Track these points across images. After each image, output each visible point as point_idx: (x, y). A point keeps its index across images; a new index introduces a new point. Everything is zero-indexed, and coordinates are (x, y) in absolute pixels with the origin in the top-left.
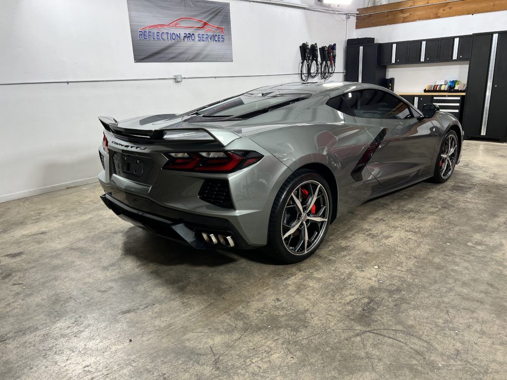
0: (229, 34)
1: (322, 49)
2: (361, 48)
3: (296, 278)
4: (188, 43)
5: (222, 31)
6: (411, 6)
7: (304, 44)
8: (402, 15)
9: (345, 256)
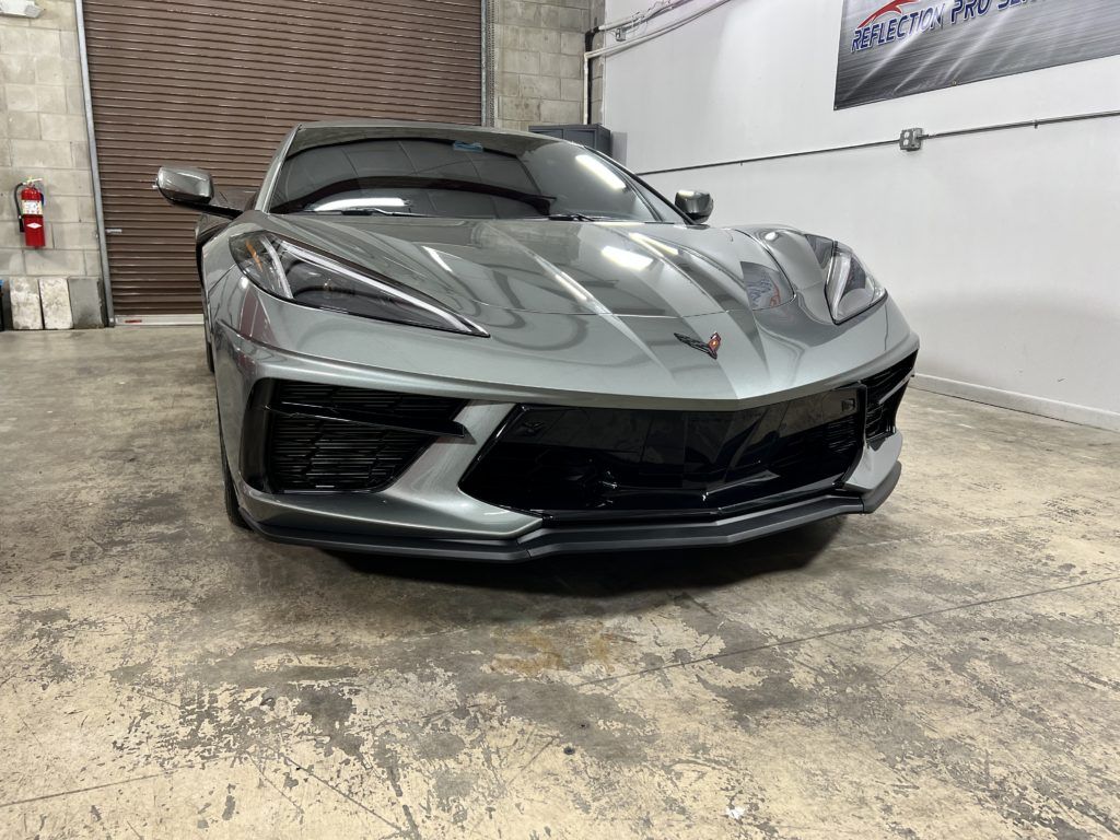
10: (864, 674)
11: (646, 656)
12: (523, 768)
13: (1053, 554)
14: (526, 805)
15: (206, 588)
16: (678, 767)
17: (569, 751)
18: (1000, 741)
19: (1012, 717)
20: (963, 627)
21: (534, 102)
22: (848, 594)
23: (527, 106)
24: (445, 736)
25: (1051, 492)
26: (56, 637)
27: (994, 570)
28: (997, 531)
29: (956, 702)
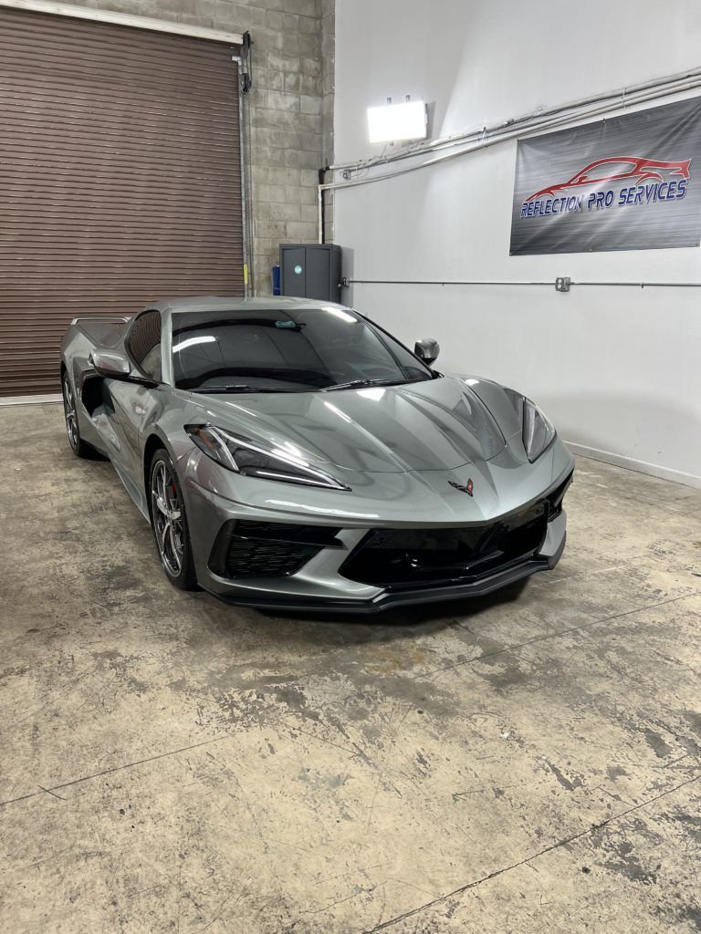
4: (598, 213)
10: (555, 663)
11: (444, 660)
12: (401, 722)
13: (651, 583)
14: (408, 739)
15: (186, 633)
16: (474, 717)
17: (420, 712)
18: (622, 694)
19: (627, 681)
20: (604, 633)
21: (282, 223)
22: (542, 616)
23: (276, 226)
24: (357, 709)
25: (652, 538)
26: (123, 666)
27: (619, 596)
28: (620, 569)
29: (601, 675)
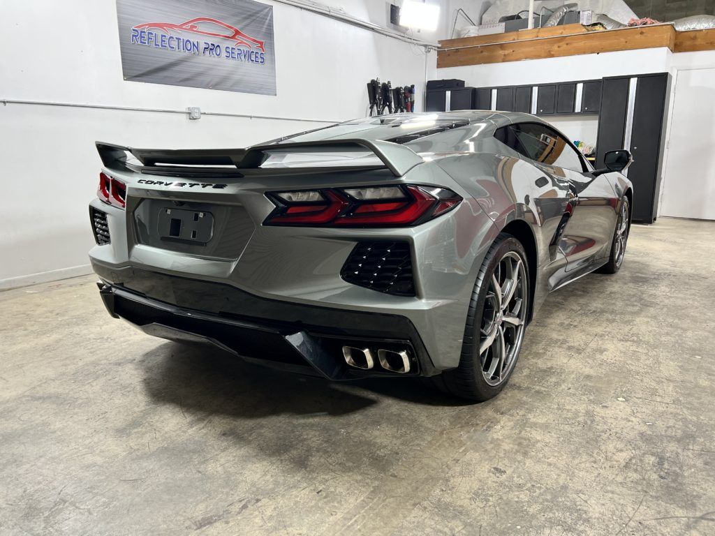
0: (272, 53)
1: (397, 91)
2: (448, 93)
3: (503, 427)
4: (208, 59)
5: (261, 47)
6: (514, 40)
7: (373, 81)
8: (501, 52)
9: (557, 384)
